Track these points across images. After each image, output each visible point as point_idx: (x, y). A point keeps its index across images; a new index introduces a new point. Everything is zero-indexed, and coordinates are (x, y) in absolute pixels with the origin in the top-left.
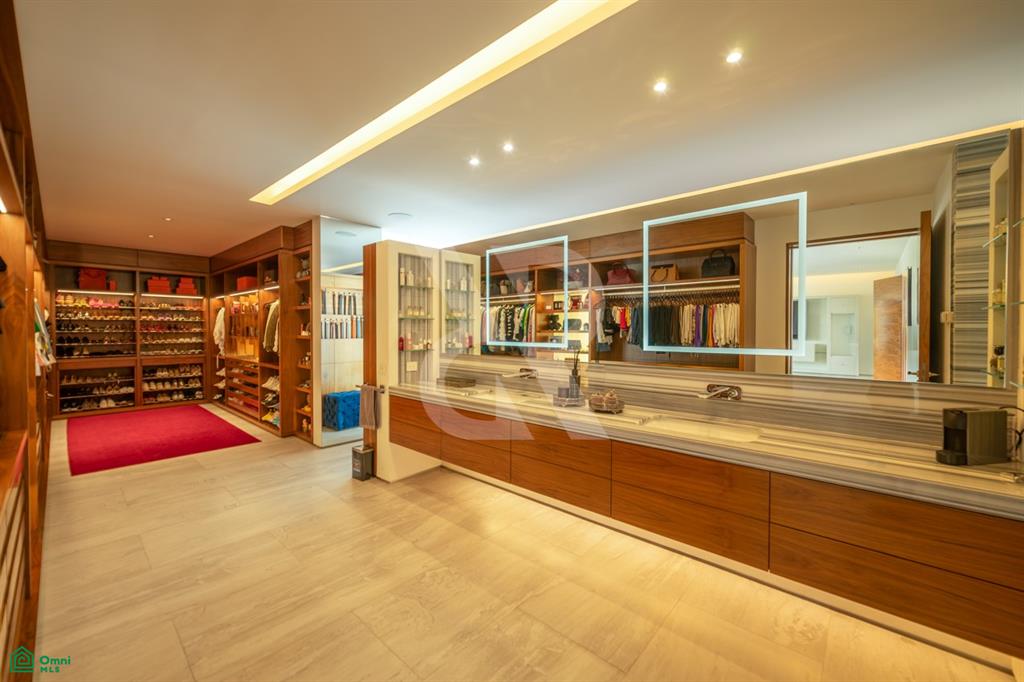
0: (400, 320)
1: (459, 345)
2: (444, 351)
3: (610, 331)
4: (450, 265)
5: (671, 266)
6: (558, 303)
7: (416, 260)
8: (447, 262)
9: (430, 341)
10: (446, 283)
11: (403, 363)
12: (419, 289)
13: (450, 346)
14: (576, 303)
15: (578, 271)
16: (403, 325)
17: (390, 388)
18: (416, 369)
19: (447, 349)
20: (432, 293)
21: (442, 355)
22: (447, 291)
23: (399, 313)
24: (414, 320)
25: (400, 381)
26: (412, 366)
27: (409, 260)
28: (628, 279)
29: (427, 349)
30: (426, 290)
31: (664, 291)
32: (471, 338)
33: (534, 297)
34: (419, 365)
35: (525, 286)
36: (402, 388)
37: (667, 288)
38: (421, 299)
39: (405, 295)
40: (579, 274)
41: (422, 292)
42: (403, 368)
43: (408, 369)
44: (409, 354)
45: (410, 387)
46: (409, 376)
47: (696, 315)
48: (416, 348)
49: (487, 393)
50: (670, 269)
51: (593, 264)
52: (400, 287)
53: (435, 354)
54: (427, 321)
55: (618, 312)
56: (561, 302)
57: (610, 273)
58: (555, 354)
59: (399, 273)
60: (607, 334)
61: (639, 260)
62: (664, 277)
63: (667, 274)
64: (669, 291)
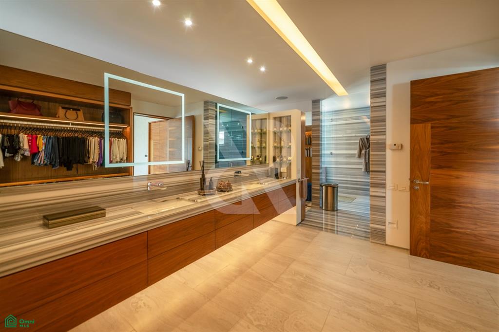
3: (11, 155)
5: (79, 110)
31: (70, 126)
37: (73, 124)
47: (100, 144)
50: (78, 112)
55: (26, 139)
57: (11, 103)
60: (5, 158)
62: (76, 117)
63: (77, 115)
64: (74, 126)
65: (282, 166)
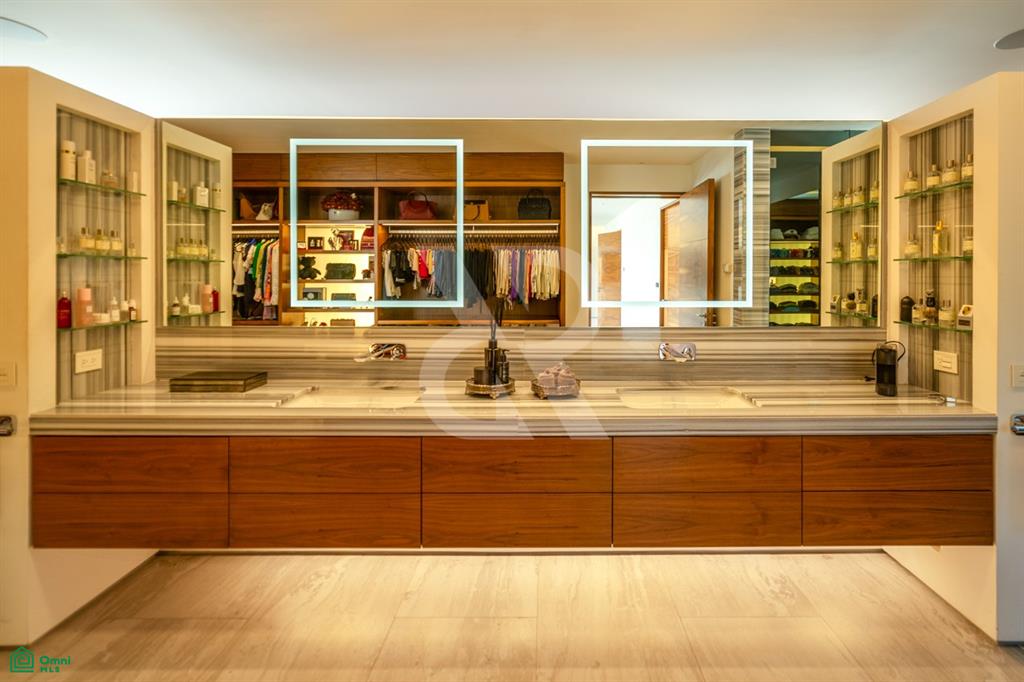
0: (60, 257)
1: (195, 309)
2: (165, 323)
3: (402, 280)
4: (173, 155)
5: (483, 202)
6: (316, 239)
7: (99, 131)
8: (169, 148)
9: (133, 304)
10: (169, 190)
11: (65, 356)
12: (106, 194)
13: (177, 311)
14: (347, 243)
15: (354, 196)
16: (65, 269)
17: (33, 419)
18: (98, 364)
19: (171, 317)
20: (138, 204)
21: (160, 331)
22: (170, 203)
23: (59, 244)
24: (95, 259)
25: (59, 399)
26: (90, 360)
27: (81, 129)
28: (429, 213)
29: (130, 321)
30: (124, 195)
31: (473, 232)
32: (216, 295)
33: (276, 228)
34: (106, 356)
35: (257, 211)
36: (65, 414)
37: (477, 228)
38: (111, 214)
39: (71, 203)
40: (355, 200)
41: (112, 199)
42: (65, 367)
43: (79, 369)
44: (82, 334)
45: (83, 407)
46: (81, 385)
47: (512, 261)
48: (105, 319)
49: (308, 393)
50: (482, 206)
51: (380, 188)
52: (61, 183)
53: (147, 331)
54: (127, 260)
55: (416, 256)
56: (321, 239)
57: (402, 204)
58: (307, 314)
59: (59, 152)
60: (397, 284)
61: (452, 191)
62: (476, 214)
63: (479, 212)
64: (479, 232)
65: (941, 341)
